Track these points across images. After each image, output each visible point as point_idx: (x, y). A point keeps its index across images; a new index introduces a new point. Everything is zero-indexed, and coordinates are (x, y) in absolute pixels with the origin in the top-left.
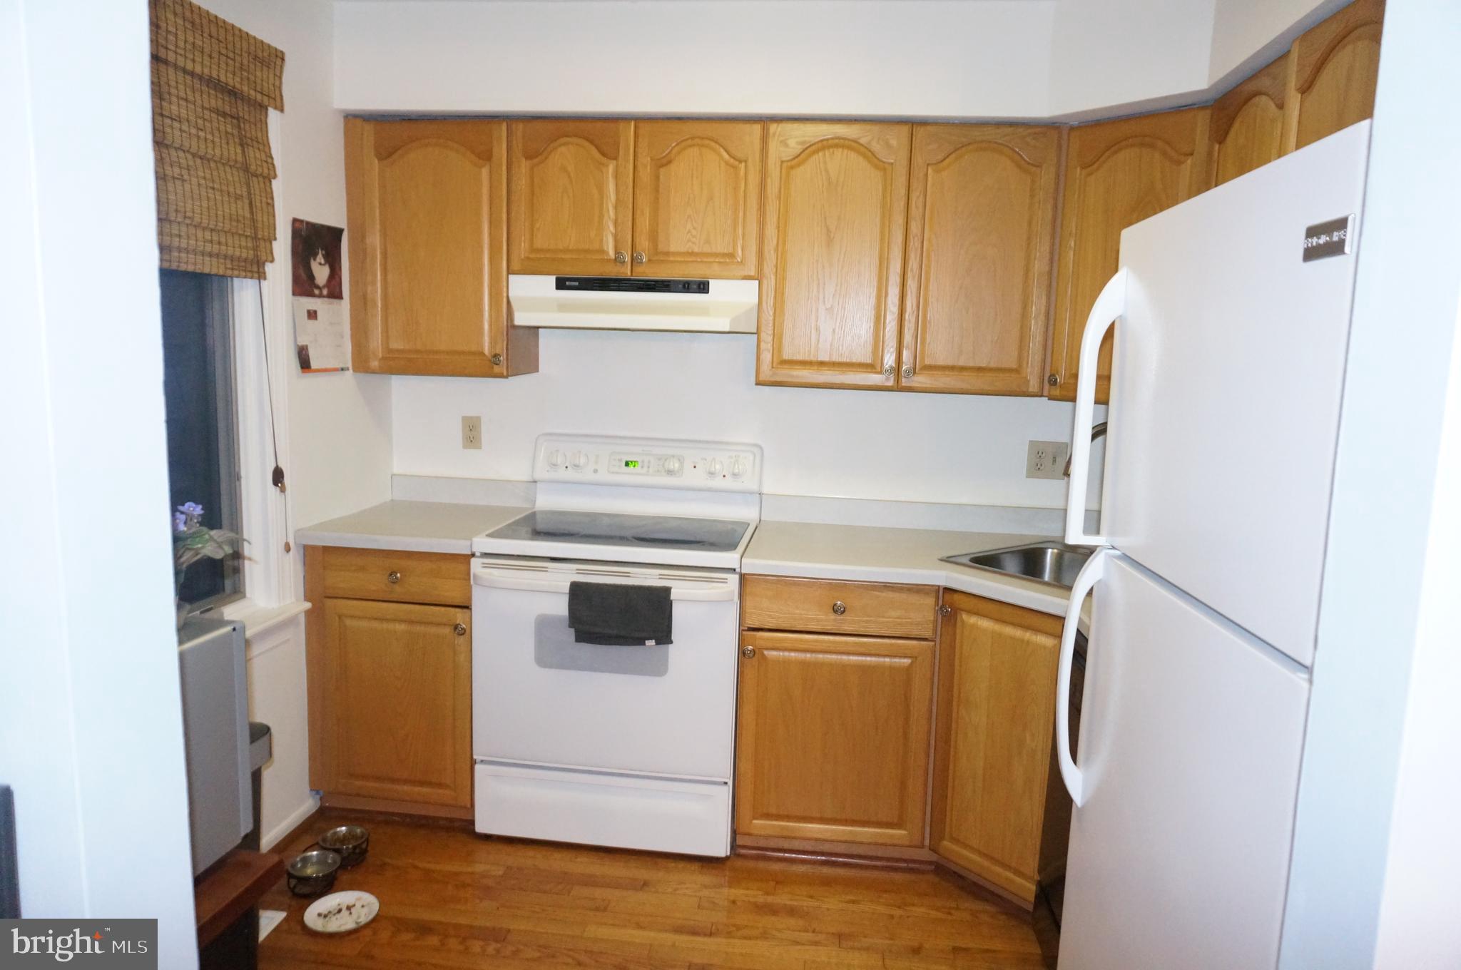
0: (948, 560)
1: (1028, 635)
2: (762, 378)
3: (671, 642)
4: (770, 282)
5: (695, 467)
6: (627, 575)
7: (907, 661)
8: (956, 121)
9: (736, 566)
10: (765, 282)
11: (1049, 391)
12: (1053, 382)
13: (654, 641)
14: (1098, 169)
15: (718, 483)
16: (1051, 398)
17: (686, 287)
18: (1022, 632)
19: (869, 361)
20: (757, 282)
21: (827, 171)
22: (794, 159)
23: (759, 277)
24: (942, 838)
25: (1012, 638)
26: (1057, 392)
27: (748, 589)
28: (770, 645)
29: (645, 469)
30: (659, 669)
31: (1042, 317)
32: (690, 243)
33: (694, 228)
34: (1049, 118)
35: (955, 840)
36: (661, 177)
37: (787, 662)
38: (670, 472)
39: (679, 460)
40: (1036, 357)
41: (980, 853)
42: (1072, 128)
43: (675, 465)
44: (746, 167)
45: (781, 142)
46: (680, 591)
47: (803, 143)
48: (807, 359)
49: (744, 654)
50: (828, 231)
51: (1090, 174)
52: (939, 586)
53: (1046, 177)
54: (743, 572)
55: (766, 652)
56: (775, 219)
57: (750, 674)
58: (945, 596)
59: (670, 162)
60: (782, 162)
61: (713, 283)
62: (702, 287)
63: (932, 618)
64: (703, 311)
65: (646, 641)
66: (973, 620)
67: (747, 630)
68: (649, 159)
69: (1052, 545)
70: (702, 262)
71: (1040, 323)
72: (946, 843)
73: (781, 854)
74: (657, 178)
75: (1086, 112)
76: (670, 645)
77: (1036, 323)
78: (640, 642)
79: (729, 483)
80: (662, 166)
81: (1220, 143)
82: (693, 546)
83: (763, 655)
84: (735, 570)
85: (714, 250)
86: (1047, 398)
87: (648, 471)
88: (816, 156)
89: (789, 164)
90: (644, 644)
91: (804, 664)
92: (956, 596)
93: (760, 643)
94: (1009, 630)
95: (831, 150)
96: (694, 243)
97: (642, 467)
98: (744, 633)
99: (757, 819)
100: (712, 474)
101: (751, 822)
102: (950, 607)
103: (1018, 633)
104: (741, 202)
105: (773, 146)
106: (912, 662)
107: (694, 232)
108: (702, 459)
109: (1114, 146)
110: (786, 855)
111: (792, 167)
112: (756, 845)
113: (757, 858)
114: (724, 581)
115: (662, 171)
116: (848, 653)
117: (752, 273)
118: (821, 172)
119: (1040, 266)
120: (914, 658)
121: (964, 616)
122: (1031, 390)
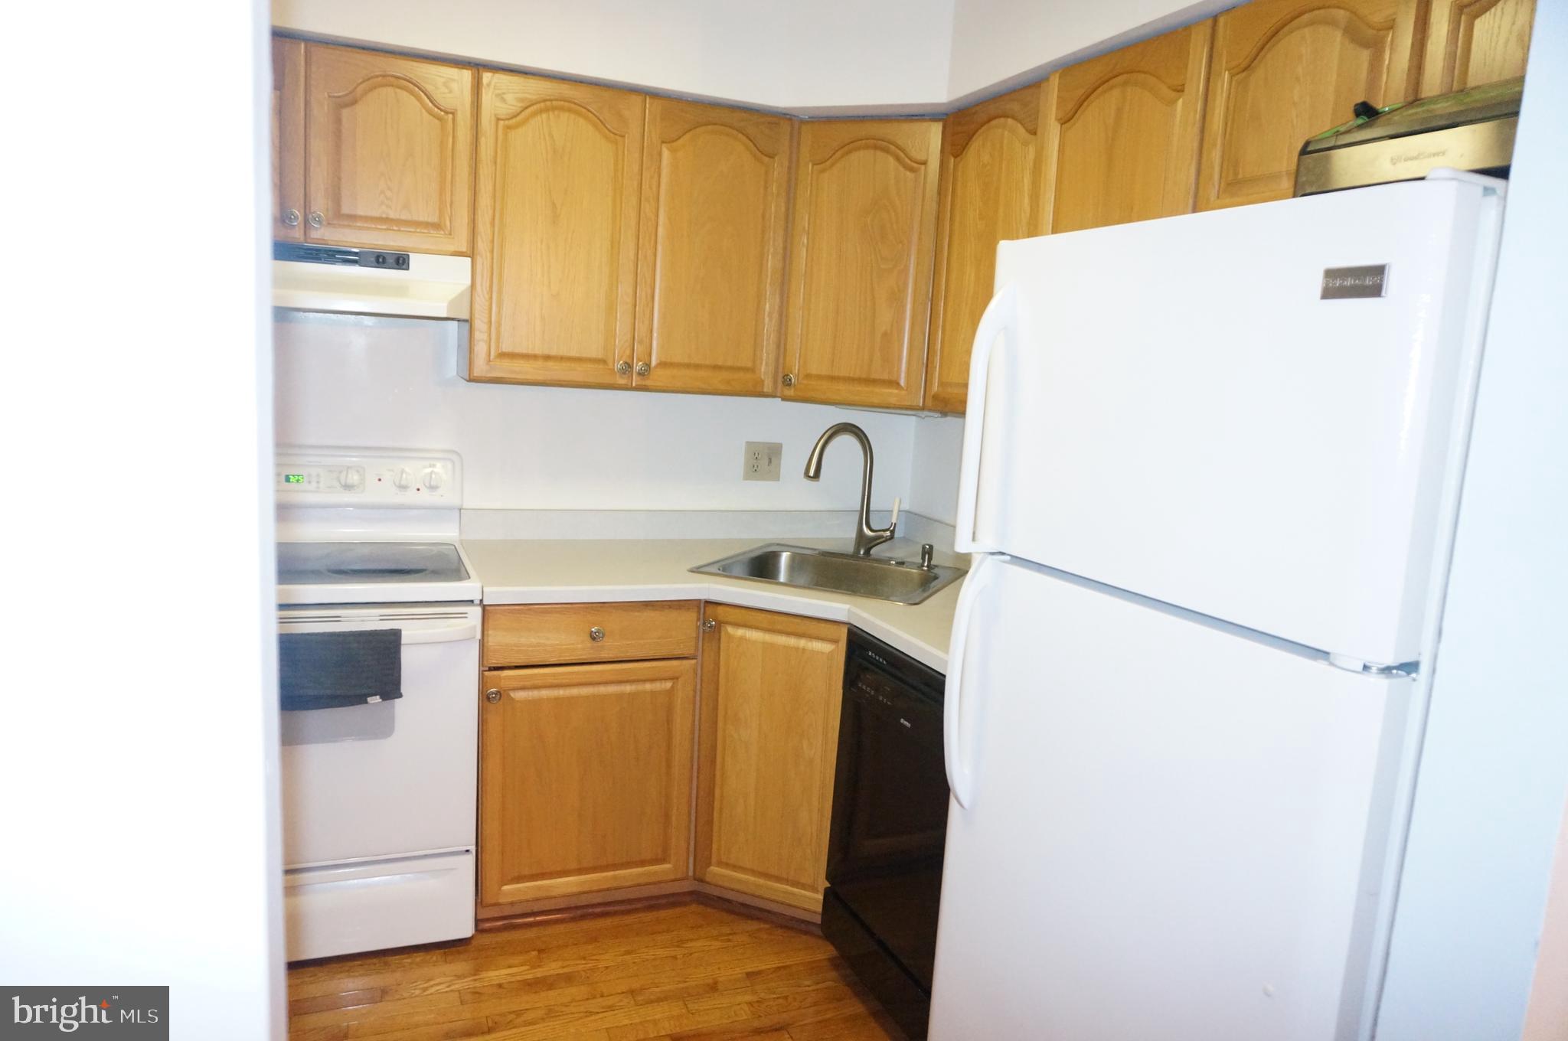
0: (697, 570)
1: (802, 643)
2: (477, 373)
3: (400, 696)
4: (483, 262)
5: (380, 480)
6: (336, 619)
7: (668, 685)
8: (689, 99)
9: (477, 597)
10: (479, 260)
11: (782, 391)
12: (787, 382)
13: (378, 697)
14: (833, 165)
15: (410, 497)
16: (785, 399)
17: (380, 260)
18: (796, 640)
19: (600, 356)
20: (469, 259)
21: (551, 136)
22: (512, 118)
23: (471, 253)
24: (709, 864)
25: (785, 647)
26: (791, 392)
27: (491, 623)
28: (515, 684)
29: (314, 485)
30: (385, 729)
31: (776, 315)
32: (384, 207)
33: (389, 189)
34: (785, 108)
35: (720, 864)
36: (344, 120)
37: (536, 703)
38: (348, 487)
39: (358, 471)
40: (770, 356)
41: (753, 872)
42: (802, 122)
43: (354, 478)
44: (454, 120)
45: (497, 95)
46: (411, 632)
47: (522, 100)
48: (530, 352)
49: (488, 698)
50: (554, 205)
51: (823, 171)
52: (700, 600)
53: (778, 169)
54: (485, 603)
55: (512, 694)
56: (490, 187)
57: (494, 721)
58: (707, 609)
59: (354, 102)
60: (498, 119)
61: (414, 259)
62: (401, 262)
63: (695, 636)
64: (400, 290)
65: (369, 699)
66: (740, 632)
67: (489, 668)
68: (326, 94)
69: (786, 548)
70: (399, 230)
71: (774, 321)
72: (714, 869)
73: (531, 919)
74: (338, 121)
75: (818, 108)
76: (397, 701)
77: (771, 320)
78: (361, 700)
79: (426, 497)
80: (346, 105)
81: (956, 157)
82: (409, 577)
83: (509, 695)
84: (472, 601)
85: (415, 218)
86: (780, 399)
87: (318, 488)
88: (539, 118)
89: (507, 122)
90: (366, 702)
91: (557, 700)
92: (720, 609)
93: (504, 684)
94: (782, 640)
95: (556, 112)
96: (388, 207)
97: (310, 482)
98: (486, 673)
99: (506, 885)
100: (403, 487)
101: (500, 889)
102: (714, 620)
103: (792, 641)
104: (449, 161)
105: (487, 98)
106: (672, 687)
107: (389, 194)
108: (389, 470)
109: (848, 147)
110: (538, 918)
111: (509, 127)
112: (501, 915)
113: (505, 928)
114: (463, 616)
115: (345, 112)
116: (606, 683)
117: (464, 250)
118: (544, 135)
119: (772, 263)
120: (674, 679)
121: (730, 629)
122: (765, 390)
